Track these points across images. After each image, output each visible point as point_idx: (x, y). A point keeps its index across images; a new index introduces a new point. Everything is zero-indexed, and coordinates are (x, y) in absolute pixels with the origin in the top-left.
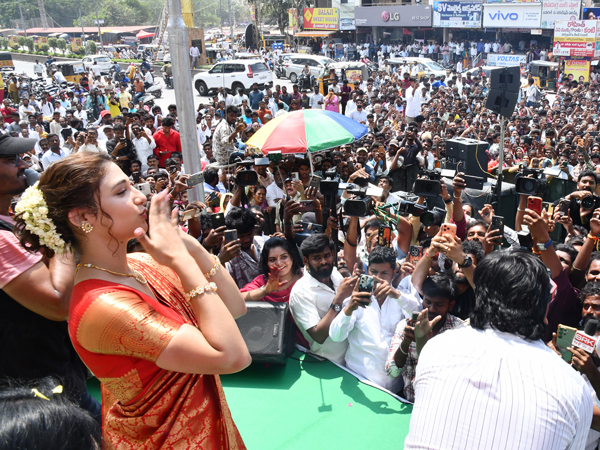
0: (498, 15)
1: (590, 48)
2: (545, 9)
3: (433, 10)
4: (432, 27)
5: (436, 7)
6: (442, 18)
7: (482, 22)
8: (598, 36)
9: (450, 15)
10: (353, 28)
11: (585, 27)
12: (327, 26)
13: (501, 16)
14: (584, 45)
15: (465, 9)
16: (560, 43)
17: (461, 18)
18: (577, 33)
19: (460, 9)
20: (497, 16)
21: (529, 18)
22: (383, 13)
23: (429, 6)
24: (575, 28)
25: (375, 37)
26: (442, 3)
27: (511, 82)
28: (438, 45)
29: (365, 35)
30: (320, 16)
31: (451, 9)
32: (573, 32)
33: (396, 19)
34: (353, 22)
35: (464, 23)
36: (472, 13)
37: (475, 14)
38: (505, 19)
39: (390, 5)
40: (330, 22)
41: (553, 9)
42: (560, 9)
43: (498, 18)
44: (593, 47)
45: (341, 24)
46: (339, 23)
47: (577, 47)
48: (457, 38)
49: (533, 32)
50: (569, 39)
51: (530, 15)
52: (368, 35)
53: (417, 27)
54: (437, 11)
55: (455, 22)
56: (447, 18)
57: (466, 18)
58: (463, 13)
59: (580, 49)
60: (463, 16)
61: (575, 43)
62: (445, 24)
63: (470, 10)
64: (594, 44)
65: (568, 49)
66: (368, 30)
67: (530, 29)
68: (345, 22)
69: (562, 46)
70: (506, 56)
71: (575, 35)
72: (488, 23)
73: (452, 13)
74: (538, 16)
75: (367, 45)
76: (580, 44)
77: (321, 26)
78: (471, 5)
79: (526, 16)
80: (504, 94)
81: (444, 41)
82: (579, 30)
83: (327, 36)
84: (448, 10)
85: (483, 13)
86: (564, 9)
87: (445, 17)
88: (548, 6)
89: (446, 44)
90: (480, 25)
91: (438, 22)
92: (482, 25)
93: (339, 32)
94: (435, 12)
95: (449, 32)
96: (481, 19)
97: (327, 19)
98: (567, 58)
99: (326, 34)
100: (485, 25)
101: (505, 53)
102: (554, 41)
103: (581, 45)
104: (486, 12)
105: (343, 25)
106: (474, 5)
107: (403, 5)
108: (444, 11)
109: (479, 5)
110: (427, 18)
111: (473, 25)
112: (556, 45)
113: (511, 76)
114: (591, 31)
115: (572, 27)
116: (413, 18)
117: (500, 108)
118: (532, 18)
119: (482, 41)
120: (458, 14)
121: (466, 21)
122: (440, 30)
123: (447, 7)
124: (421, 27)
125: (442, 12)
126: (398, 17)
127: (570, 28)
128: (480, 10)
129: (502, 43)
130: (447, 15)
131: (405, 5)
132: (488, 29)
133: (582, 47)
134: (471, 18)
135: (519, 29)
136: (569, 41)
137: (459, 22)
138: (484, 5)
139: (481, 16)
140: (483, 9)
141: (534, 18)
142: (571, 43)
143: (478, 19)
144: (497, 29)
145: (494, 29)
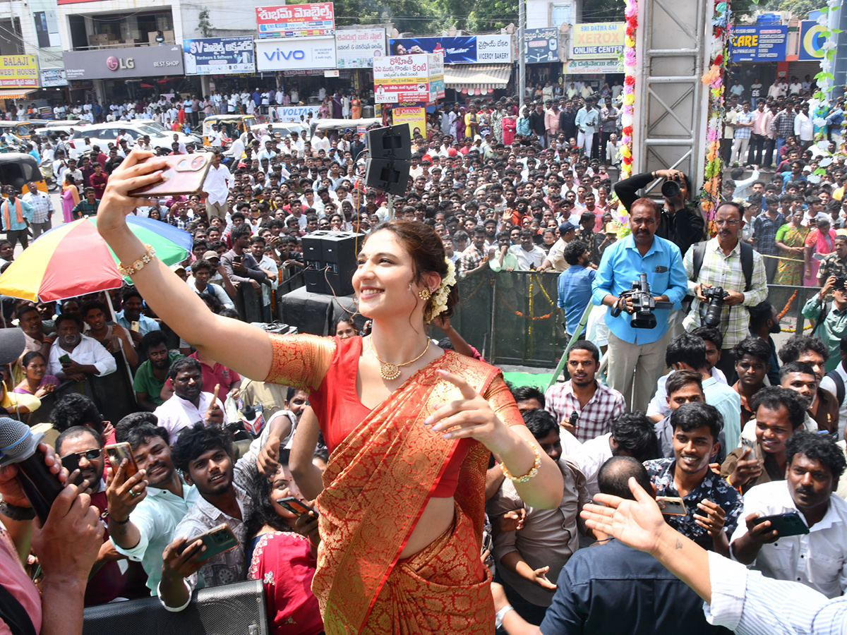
0: (278, 54)
1: (423, 91)
2: (340, 43)
3: (183, 52)
4: (184, 75)
5: (187, 47)
6: (199, 62)
7: (256, 64)
8: (431, 75)
9: (209, 58)
10: (65, 83)
11: (414, 64)
12: (22, 82)
13: (281, 55)
14: (414, 87)
15: (229, 47)
16: (383, 86)
17: (226, 61)
18: (404, 72)
19: (223, 49)
20: (276, 56)
21: (320, 55)
22: (109, 60)
23: (177, 46)
24: (400, 66)
25: (99, 94)
26: (195, 41)
28: (197, 100)
29: (83, 91)
30: (7, 67)
31: (209, 49)
32: (399, 72)
33: (129, 67)
34: (63, 75)
35: (230, 67)
36: (240, 53)
37: (245, 54)
38: (287, 59)
39: (116, 47)
40: (25, 77)
41: (350, 43)
42: (360, 42)
43: (278, 59)
44: (427, 90)
45: (43, 79)
46: (39, 76)
47: (406, 90)
48: (221, 89)
49: (328, 75)
50: (394, 80)
51: (322, 51)
52: (87, 91)
53: (163, 77)
54: (189, 53)
55: (218, 66)
56: (206, 62)
57: (233, 61)
58: (228, 53)
59: (410, 93)
60: (228, 57)
61: (402, 85)
62: (204, 70)
63: (237, 50)
64: (427, 85)
65: (395, 94)
66: (87, 85)
67: (322, 71)
68: (50, 75)
69: (386, 91)
70: (294, 108)
71: (402, 74)
72: (265, 65)
73: (211, 54)
74: (332, 53)
75: (87, 107)
76: (409, 86)
77: (12, 83)
78: (237, 42)
79: (316, 54)
80: (392, 164)
81: (204, 95)
82: (405, 69)
83: (22, 96)
84: (206, 50)
85: (255, 53)
86: (365, 42)
87: (202, 60)
88: (343, 39)
89: (208, 97)
90: (254, 69)
91: (192, 68)
92: (256, 68)
93: (40, 89)
94: (186, 54)
95: (210, 82)
96: (253, 61)
97: (19, 72)
98: (395, 105)
99: (22, 94)
100: (260, 68)
101: (293, 104)
102: (375, 84)
103: (411, 87)
104: (260, 51)
105: (47, 79)
106: (242, 41)
107: (136, 46)
108: (200, 51)
109: (248, 42)
110: (177, 63)
111: (243, 69)
112: (378, 89)
114: (422, 68)
115: (396, 64)
116: (156, 64)
117: (389, 184)
118: (324, 55)
119: (259, 91)
120: (220, 55)
121: (232, 65)
122: (196, 78)
123: (204, 47)
124: (169, 76)
125: (197, 54)
126: (132, 63)
127: (393, 67)
128: (251, 48)
129: (287, 93)
130: (204, 58)
131: (139, 46)
132: (265, 73)
133: (413, 90)
134: (239, 60)
135: (306, 71)
136: (395, 83)
137: (224, 66)
138: (255, 41)
139: (253, 57)
140: (255, 47)
141: (327, 55)
142: (398, 86)
143: (250, 61)
144: (277, 73)
145: (273, 72)
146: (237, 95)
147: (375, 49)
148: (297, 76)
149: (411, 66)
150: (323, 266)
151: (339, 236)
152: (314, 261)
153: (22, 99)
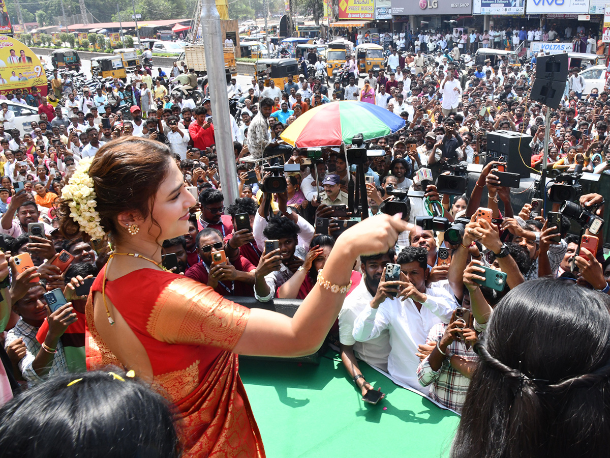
4: (471, 15)
6: (483, 5)
7: (525, 8)
9: (491, 2)
10: (390, 17)
12: (363, 16)
13: (545, 1)
17: (503, 5)
20: (542, 2)
21: (576, 3)
22: (421, 1)
25: (412, 26)
27: (558, 70)
28: (478, 34)
29: (402, 24)
30: (356, 5)
33: (434, 7)
34: (390, 11)
35: (506, 10)
38: (550, 4)
40: (366, 12)
43: (543, 4)
45: (377, 14)
46: (375, 12)
48: (498, 26)
49: (580, 18)
52: (405, 24)
53: (456, 15)
55: (496, 8)
56: (488, 5)
57: (509, 5)
62: (486, 11)
66: (405, 19)
67: (577, 15)
68: (382, 11)
70: (550, 44)
72: (532, 9)
75: (402, 35)
77: (357, 16)
80: (551, 83)
81: (485, 29)
83: (362, 26)
87: (486, 3)
89: (487, 32)
90: (523, 11)
91: (478, 10)
92: (525, 11)
93: (374, 21)
95: (490, 20)
96: (524, 5)
97: (362, 8)
99: (362, 24)
100: (528, 11)
101: (549, 41)
102: (604, 27)
105: (379, 14)
110: (467, 5)
111: (515, 11)
112: (606, 31)
113: (558, 64)
116: (452, 5)
117: (546, 98)
118: (580, 3)
119: (526, 29)
121: (508, 8)
122: (480, 17)
124: (460, 15)
126: (436, 4)
129: (546, 31)
132: (531, 15)
134: (513, 5)
135: (565, 15)
137: (501, 9)
139: (524, 2)
141: (582, 2)
143: (521, 5)
144: (542, 15)
145: (538, 15)
148: (556, 19)
152: (494, 151)
153: (362, 27)
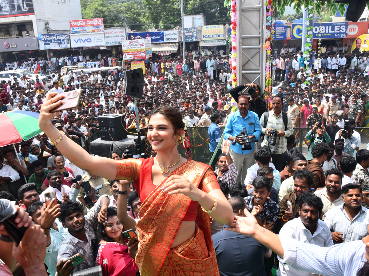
0: (80, 40)
1: (143, 54)
2: (106, 35)
3: (38, 40)
4: (39, 50)
5: (40, 38)
6: (45, 44)
7: (70, 45)
8: (146, 48)
9: (50, 42)
11: (139, 43)
13: (81, 41)
14: (139, 53)
15: (59, 38)
16: (126, 53)
17: (57, 44)
18: (135, 47)
19: (56, 38)
20: (79, 41)
21: (98, 40)
22: (5, 44)
23: (35, 37)
24: (133, 44)
26: (43, 35)
27: (139, 77)
28: (45, 60)
31: (49, 38)
32: (133, 47)
33: (14, 46)
35: (59, 46)
36: (63, 40)
37: (65, 40)
38: (84, 42)
39: (8, 38)
41: (111, 35)
42: (115, 35)
43: (80, 42)
44: (145, 54)
47: (136, 54)
48: (56, 55)
49: (102, 48)
50: (131, 50)
51: (98, 39)
53: (29, 51)
54: (41, 40)
55: (54, 46)
56: (49, 44)
57: (61, 43)
58: (58, 40)
59: (138, 55)
60: (58, 42)
61: (134, 52)
62: (48, 47)
63: (62, 39)
64: (145, 52)
65: (132, 56)
67: (99, 47)
69: (128, 55)
70: (88, 63)
71: (134, 48)
72: (74, 45)
73: (51, 40)
74: (103, 39)
76: (137, 52)
78: (62, 35)
79: (96, 40)
80: (136, 85)
81: (48, 58)
82: (135, 45)
84: (48, 39)
85: (70, 40)
86: (117, 35)
88: (108, 33)
89: (50, 59)
91: (42, 47)
92: (71, 46)
94: (40, 41)
95: (50, 52)
96: (69, 43)
98: (132, 60)
101: (87, 61)
102: (123, 52)
103: (138, 53)
104: (72, 39)
106: (64, 35)
107: (17, 37)
108: (46, 39)
109: (67, 35)
110: (35, 44)
111: (65, 47)
112: (124, 54)
113: (138, 74)
114: (142, 45)
115: (132, 43)
116: (26, 45)
117: (135, 93)
118: (100, 40)
119: (72, 56)
120: (55, 41)
121: (60, 45)
122: (44, 51)
123: (47, 38)
124: (32, 50)
125: (44, 41)
126: (15, 45)
127: (131, 44)
128: (68, 38)
129: (84, 56)
130: (48, 42)
131: (18, 37)
132: (75, 48)
133: (139, 54)
134: (63, 43)
135: (92, 47)
136: (131, 51)
137: (56, 46)
138: (70, 35)
139: (69, 41)
140: (70, 37)
141: (101, 40)
142: (133, 52)
143: (68, 43)
144: (80, 48)
145: (78, 48)
146: (63, 58)
147: (121, 38)
148: (88, 49)
149: (138, 44)
150: (108, 129)
151: (114, 116)
152: (104, 127)
